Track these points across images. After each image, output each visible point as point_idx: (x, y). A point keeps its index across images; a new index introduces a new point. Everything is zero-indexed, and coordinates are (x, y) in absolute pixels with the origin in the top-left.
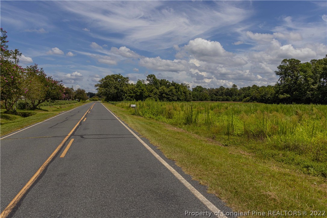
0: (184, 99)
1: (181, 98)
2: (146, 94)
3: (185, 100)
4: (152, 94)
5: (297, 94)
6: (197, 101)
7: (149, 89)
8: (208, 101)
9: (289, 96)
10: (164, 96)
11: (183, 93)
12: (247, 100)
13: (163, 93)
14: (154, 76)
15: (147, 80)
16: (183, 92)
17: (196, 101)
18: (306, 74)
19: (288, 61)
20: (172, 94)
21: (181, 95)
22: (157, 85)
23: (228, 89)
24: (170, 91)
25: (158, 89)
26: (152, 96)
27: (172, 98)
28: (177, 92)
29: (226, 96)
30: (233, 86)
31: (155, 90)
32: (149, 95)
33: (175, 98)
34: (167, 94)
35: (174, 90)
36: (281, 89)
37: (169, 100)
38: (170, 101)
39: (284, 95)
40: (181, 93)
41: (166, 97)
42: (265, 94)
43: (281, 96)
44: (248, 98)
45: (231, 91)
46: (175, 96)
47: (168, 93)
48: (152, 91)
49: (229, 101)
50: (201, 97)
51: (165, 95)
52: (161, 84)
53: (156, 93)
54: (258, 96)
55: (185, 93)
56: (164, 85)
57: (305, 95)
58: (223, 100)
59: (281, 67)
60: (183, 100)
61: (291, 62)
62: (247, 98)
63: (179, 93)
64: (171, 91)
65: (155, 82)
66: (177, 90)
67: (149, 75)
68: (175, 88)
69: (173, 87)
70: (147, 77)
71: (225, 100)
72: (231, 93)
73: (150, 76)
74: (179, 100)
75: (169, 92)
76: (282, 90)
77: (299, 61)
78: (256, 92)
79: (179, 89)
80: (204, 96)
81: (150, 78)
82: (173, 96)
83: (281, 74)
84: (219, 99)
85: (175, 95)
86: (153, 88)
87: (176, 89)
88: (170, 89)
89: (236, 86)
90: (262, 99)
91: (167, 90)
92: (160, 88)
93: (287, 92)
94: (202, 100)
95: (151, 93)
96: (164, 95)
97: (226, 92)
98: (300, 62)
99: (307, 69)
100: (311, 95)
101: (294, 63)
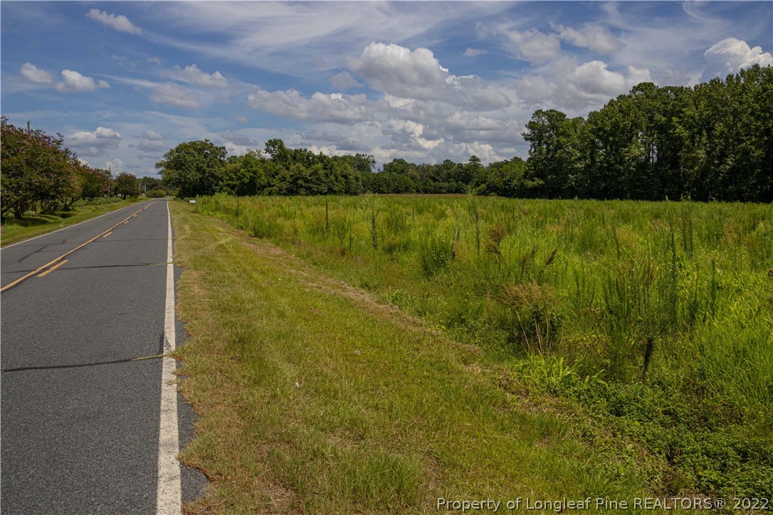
0: (343, 191)
1: (336, 189)
2: (264, 180)
3: (346, 192)
4: (275, 181)
5: (554, 179)
6: (388, 193)
7: (270, 171)
8: (412, 192)
9: (541, 182)
10: (301, 184)
11: (340, 178)
12: (480, 190)
13: (298, 179)
14: (282, 142)
15: (267, 151)
16: (342, 176)
17: (385, 193)
18: (569, 141)
19: (544, 114)
20: (318, 179)
21: (337, 181)
22: (286, 161)
23: (460, 166)
24: (313, 173)
25: (288, 169)
26: (274, 185)
27: (318, 188)
28: (327, 175)
29: (457, 182)
30: (471, 160)
31: (284, 172)
32: (269, 183)
33: (324, 188)
34: (307, 181)
35: (321, 172)
36: (532, 170)
37: (311, 192)
38: (313, 193)
39: (533, 181)
40: (337, 178)
41: (305, 187)
42: (511, 178)
43: (529, 184)
44: (483, 186)
45: (467, 170)
46: (323, 184)
47: (309, 178)
48: (277, 174)
49: (462, 193)
50: (396, 184)
51: (303, 183)
52: (294, 158)
53: (283, 177)
54: (498, 181)
55: (345, 177)
56: (301, 160)
57: (566, 182)
58: (449, 191)
59: (531, 126)
60: (342, 192)
61: (549, 116)
62: (480, 187)
63: (332, 177)
64: (315, 172)
65: (282, 155)
66: (329, 171)
67: (270, 141)
68: (323, 168)
69: (320, 165)
70: (266, 144)
71: (454, 190)
72: (468, 175)
73: (273, 143)
74: (331, 191)
75: (310, 176)
76: (532, 172)
77: (562, 114)
78: (496, 174)
79: (331, 169)
80: (402, 183)
81: (273, 146)
82: (319, 185)
83: (531, 139)
84: (441, 188)
85: (324, 182)
86: (277, 168)
87: (326, 169)
88: (312, 169)
89: (478, 160)
90: (506, 189)
91: (307, 172)
92: (292, 167)
93: (541, 175)
94: (398, 192)
95: (274, 178)
96: (300, 182)
97: (456, 173)
98: (565, 115)
99: (572, 132)
100: (576, 182)
101: (555, 118)
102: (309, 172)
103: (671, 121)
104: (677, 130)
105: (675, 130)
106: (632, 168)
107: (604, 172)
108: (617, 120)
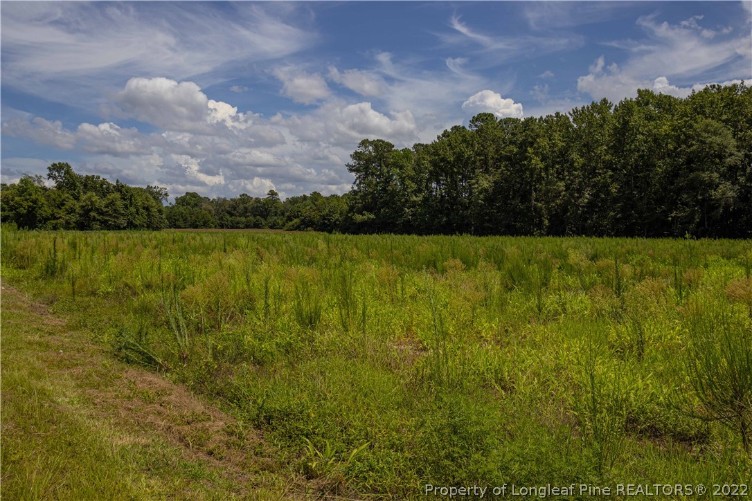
0: (145, 225)
1: (138, 223)
2: (46, 211)
3: (148, 227)
4: (61, 213)
5: (387, 212)
6: (185, 228)
7: (54, 200)
8: (210, 227)
9: (372, 216)
10: (94, 217)
11: (141, 210)
12: (293, 226)
13: (90, 210)
14: (69, 167)
15: (50, 176)
16: (144, 208)
17: (181, 228)
18: (403, 173)
19: (371, 143)
20: (115, 211)
21: (138, 214)
22: (75, 190)
23: (258, 200)
24: (109, 204)
25: (77, 198)
26: (60, 217)
27: (115, 222)
28: (126, 207)
29: (255, 216)
30: (269, 194)
31: (71, 203)
32: (53, 215)
33: (122, 221)
34: (101, 213)
35: (119, 203)
36: (359, 203)
37: (106, 226)
38: (109, 228)
39: (363, 215)
40: (138, 210)
41: (98, 220)
42: (330, 212)
43: (358, 218)
44: (296, 220)
45: (264, 204)
46: (122, 217)
47: (105, 210)
48: (63, 205)
49: (260, 228)
50: (193, 218)
51: (96, 215)
52: (85, 186)
53: (71, 209)
54: (315, 216)
55: (147, 209)
56: (94, 189)
57: (401, 216)
58: (247, 227)
59: (357, 156)
60: (143, 226)
61: (376, 146)
62: (293, 222)
63: (133, 209)
64: (112, 203)
65: (69, 182)
66: (128, 202)
67: (54, 165)
68: (121, 198)
69: (117, 195)
70: (49, 168)
71: (252, 225)
72: (266, 209)
73: (56, 168)
74: (131, 226)
75: (105, 207)
76: (360, 205)
77: (391, 144)
78: (311, 208)
79: (131, 200)
80: (200, 217)
81: (57, 171)
82: (117, 218)
83: (357, 171)
84: (238, 223)
85: (122, 215)
86: (63, 197)
87: (125, 200)
88: (108, 199)
89: (276, 194)
90: (324, 223)
91: (100, 203)
92: (83, 197)
93: (368, 208)
94: (196, 227)
95: (60, 209)
96: (92, 214)
97: (254, 208)
99: (404, 162)
100: (412, 215)
101: (382, 148)
102: (104, 202)
103: (526, 151)
104: (533, 161)
105: (530, 161)
106: (480, 201)
107: (446, 205)
108: (461, 150)
